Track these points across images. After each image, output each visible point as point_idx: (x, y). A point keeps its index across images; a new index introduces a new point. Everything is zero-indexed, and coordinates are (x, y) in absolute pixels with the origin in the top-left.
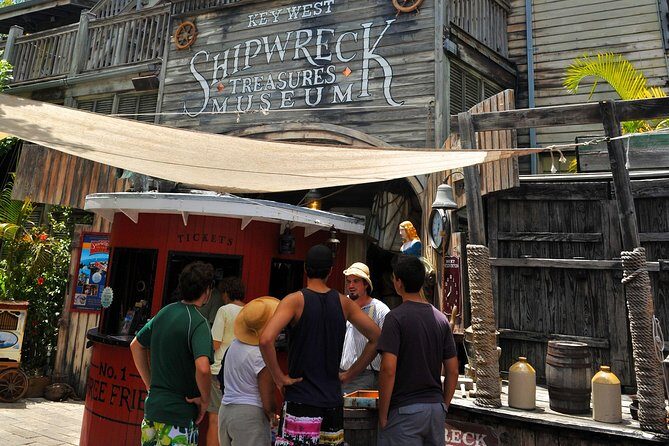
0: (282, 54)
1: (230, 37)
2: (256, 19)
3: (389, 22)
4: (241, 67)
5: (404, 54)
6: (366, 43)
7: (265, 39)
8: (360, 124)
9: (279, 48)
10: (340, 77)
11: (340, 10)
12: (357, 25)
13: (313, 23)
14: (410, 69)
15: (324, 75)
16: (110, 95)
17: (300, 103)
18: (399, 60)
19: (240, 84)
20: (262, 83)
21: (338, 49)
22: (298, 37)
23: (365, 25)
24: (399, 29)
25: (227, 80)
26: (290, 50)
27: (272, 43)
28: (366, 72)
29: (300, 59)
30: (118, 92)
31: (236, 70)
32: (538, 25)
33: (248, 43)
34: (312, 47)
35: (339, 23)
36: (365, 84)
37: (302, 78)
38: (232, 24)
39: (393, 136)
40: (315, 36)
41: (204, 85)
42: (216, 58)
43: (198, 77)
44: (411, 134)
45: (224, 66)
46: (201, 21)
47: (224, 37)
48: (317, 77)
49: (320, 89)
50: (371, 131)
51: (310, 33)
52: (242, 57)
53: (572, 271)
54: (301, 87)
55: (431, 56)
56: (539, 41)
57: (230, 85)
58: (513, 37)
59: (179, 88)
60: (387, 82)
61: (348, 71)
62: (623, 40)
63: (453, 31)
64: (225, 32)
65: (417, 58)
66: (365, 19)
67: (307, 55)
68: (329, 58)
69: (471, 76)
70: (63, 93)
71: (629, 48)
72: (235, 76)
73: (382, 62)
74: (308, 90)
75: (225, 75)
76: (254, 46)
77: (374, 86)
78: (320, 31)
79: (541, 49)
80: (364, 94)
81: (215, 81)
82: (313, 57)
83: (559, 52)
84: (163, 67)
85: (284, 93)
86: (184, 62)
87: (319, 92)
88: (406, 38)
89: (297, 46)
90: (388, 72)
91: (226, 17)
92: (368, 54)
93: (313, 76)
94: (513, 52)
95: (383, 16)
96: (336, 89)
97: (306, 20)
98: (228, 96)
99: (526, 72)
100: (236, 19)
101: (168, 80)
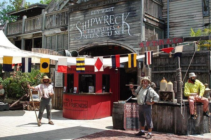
0: (101, 22)
1: (86, 18)
2: (93, 13)
3: (129, 13)
4: (90, 26)
5: (133, 22)
6: (123, 19)
7: (96, 18)
8: (122, 41)
9: (100, 21)
10: (116, 28)
11: (115, 10)
12: (120, 14)
13: (109, 14)
14: (134, 26)
15: (112, 28)
16: (55, 34)
17: (106, 35)
18: (131, 24)
19: (90, 31)
20: (96, 30)
21: (115, 21)
22: (105, 17)
23: (122, 14)
24: (131, 15)
25: (86, 30)
26: (103, 21)
27: (98, 19)
28: (123, 27)
29: (106, 24)
30: (57, 34)
31: (89, 27)
32: (171, 10)
33: (91, 19)
34: (109, 20)
35: (115, 14)
36: (123, 30)
37: (106, 29)
38: (86, 14)
39: (131, 43)
40: (109, 17)
41: (80, 31)
42: (83, 24)
43: (79, 29)
44: (135, 43)
45: (85, 26)
46: (78, 13)
47: (85, 18)
48: (110, 28)
49: (111, 32)
50: (125, 42)
51: (108, 16)
52: (90, 23)
53: (170, 73)
54: (106, 31)
55: (140, 22)
56: (171, 14)
57: (88, 31)
58: (164, 13)
59: (74, 32)
60: (129, 29)
61: (118, 27)
62: (193, 14)
63: (146, 15)
64: (85, 16)
65: (136, 23)
66: (122, 13)
67: (107, 22)
68: (113, 23)
69: (151, 26)
70: (42, 34)
71: (194, 16)
72: (89, 28)
73: (127, 24)
74: (108, 32)
75: (86, 28)
76: (93, 20)
77: (125, 31)
78: (110, 16)
79: (171, 17)
80: (123, 33)
81: (83, 30)
82: (109, 23)
83: (176, 17)
84: (69, 26)
85: (102, 33)
86: (74, 25)
87: (111, 33)
88: (133, 18)
89: (105, 20)
90: (129, 27)
91: (85, 12)
92: (123, 22)
93: (109, 28)
94: (164, 18)
95: (127, 12)
96: (116, 32)
97: (107, 13)
98: (87, 34)
99: (167, 23)
100: (87, 13)
101: (70, 30)
